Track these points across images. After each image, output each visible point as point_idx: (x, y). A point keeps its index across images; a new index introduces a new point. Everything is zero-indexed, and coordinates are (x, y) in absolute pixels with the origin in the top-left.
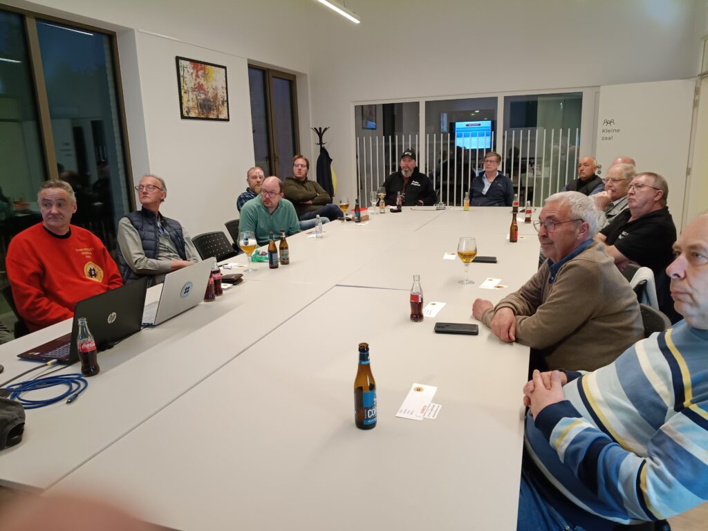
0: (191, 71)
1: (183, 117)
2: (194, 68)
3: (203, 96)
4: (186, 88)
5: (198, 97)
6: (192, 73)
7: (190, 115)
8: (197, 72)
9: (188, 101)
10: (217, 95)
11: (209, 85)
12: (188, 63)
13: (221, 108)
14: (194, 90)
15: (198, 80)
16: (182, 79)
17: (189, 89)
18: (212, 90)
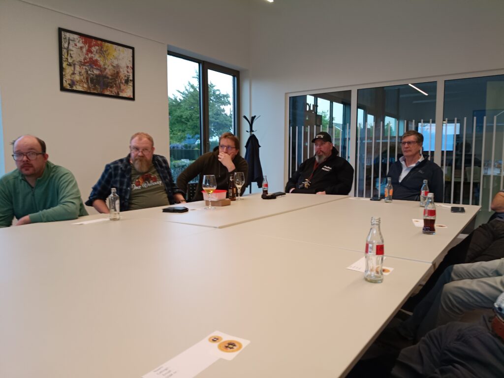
0: (80, 45)
1: (63, 89)
2: (85, 43)
3: (96, 72)
4: (70, 60)
5: (89, 72)
6: (81, 48)
7: (74, 88)
8: (90, 47)
9: (74, 74)
10: (118, 73)
11: (108, 62)
12: (76, 36)
13: (123, 87)
14: (82, 64)
15: (90, 55)
16: (64, 51)
17: (76, 63)
18: (110, 67)
